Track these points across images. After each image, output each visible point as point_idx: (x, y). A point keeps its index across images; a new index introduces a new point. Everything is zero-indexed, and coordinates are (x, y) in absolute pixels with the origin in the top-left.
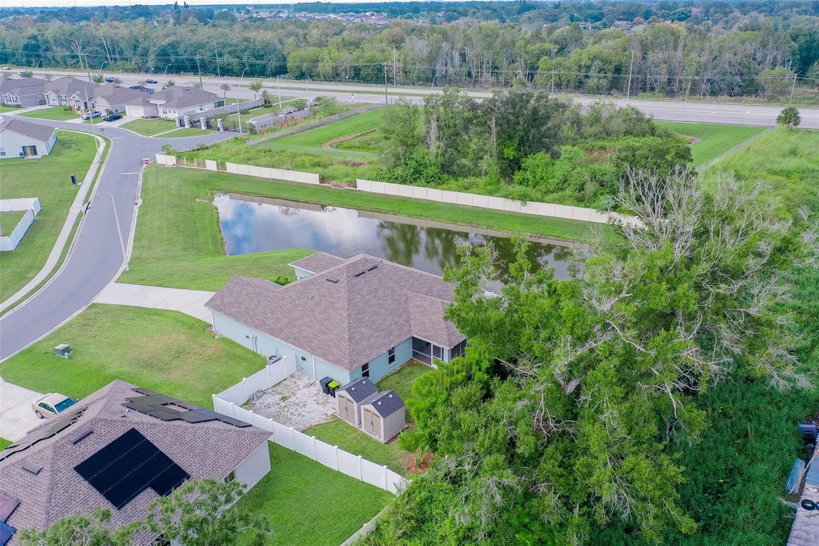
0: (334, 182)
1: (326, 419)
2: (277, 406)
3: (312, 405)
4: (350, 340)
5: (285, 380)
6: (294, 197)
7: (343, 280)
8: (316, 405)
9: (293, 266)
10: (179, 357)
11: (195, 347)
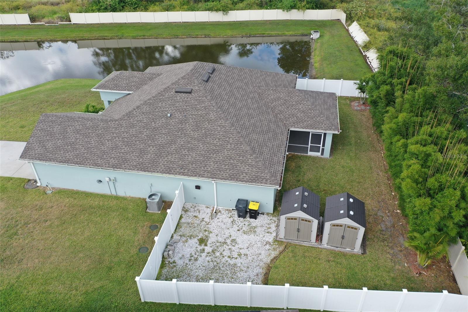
1: (274, 249)
2: (204, 255)
5: (181, 217)
6: (11, 38)
7: (197, 88)
8: (245, 236)
9: (98, 90)
10: (16, 234)
11: (29, 213)
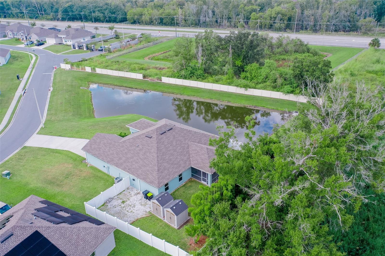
0: (150, 78)
1: (146, 214)
2: (119, 207)
3: (138, 206)
4: (158, 171)
5: (124, 191)
6: (130, 86)
7: (154, 136)
8: (140, 206)
9: (128, 127)
10: (68, 178)
11: (77, 171)
